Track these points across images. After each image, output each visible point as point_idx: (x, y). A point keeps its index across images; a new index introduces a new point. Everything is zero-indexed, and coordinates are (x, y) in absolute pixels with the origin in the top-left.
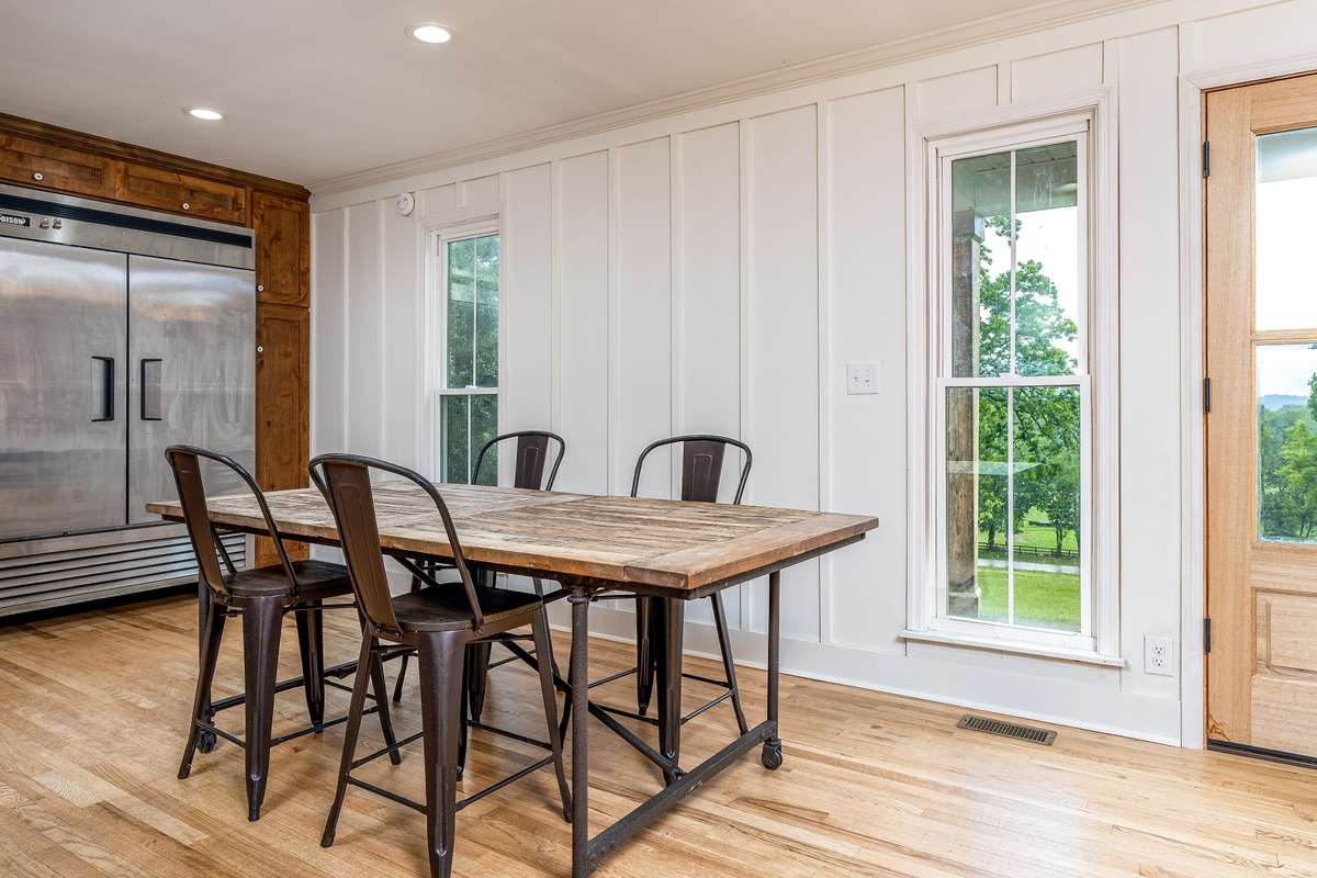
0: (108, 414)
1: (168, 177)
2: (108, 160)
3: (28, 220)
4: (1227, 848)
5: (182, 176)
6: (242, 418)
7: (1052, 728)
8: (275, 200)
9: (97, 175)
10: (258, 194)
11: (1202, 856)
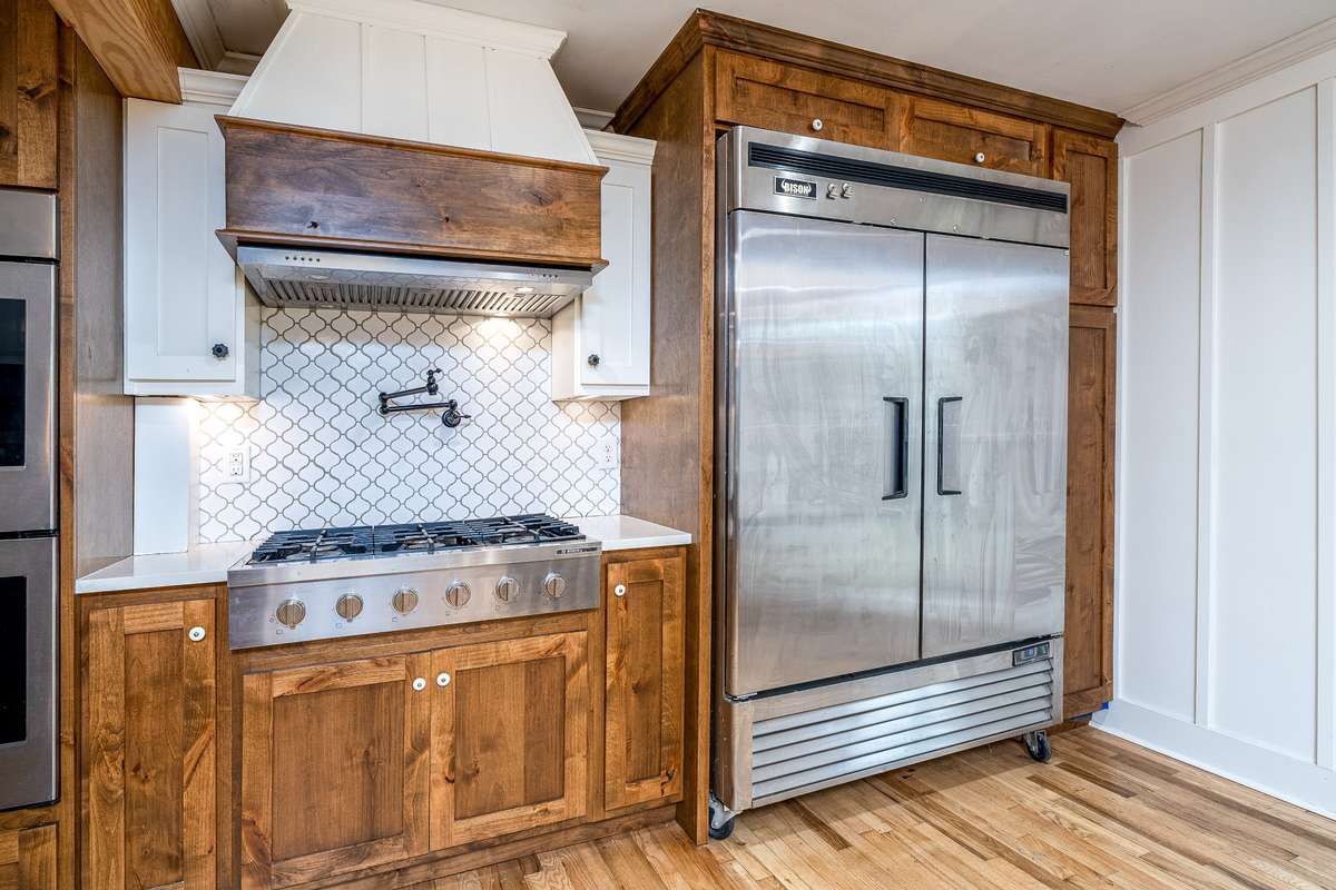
0: (899, 487)
1: (958, 115)
2: (894, 95)
3: (814, 186)
5: (974, 112)
6: (1052, 487)
8: (1077, 139)
9: (879, 115)
10: (1059, 133)
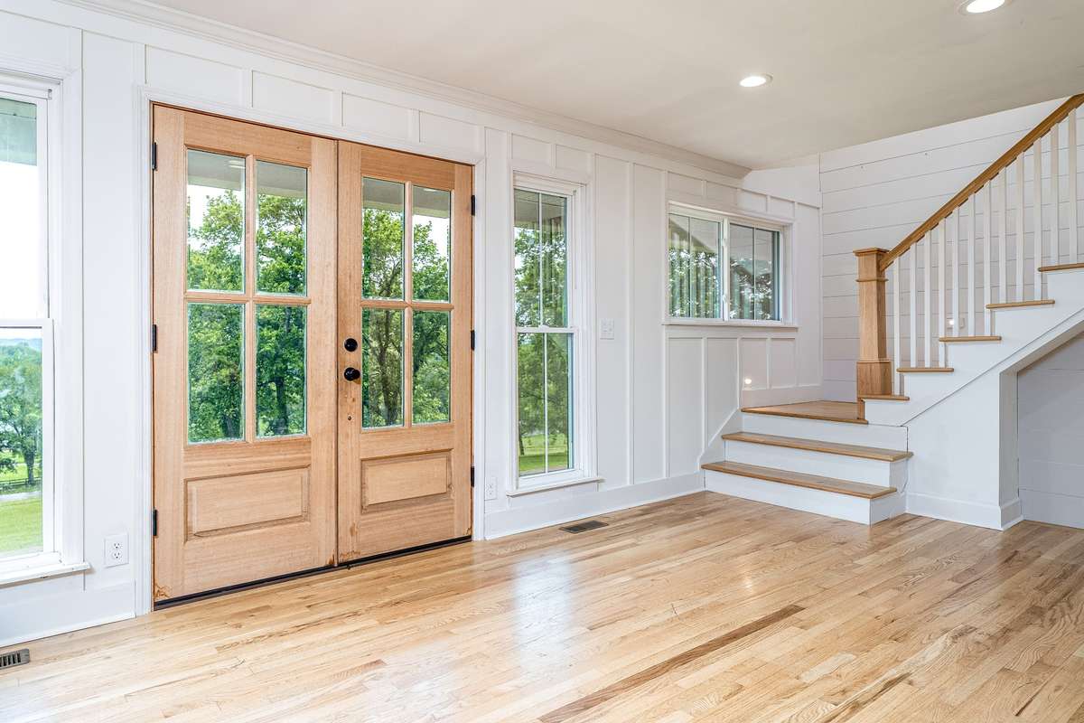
4: (207, 669)
7: (23, 647)
11: (196, 683)
